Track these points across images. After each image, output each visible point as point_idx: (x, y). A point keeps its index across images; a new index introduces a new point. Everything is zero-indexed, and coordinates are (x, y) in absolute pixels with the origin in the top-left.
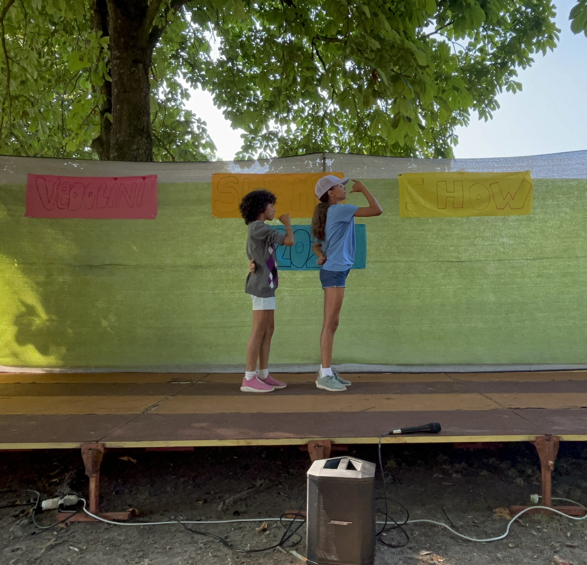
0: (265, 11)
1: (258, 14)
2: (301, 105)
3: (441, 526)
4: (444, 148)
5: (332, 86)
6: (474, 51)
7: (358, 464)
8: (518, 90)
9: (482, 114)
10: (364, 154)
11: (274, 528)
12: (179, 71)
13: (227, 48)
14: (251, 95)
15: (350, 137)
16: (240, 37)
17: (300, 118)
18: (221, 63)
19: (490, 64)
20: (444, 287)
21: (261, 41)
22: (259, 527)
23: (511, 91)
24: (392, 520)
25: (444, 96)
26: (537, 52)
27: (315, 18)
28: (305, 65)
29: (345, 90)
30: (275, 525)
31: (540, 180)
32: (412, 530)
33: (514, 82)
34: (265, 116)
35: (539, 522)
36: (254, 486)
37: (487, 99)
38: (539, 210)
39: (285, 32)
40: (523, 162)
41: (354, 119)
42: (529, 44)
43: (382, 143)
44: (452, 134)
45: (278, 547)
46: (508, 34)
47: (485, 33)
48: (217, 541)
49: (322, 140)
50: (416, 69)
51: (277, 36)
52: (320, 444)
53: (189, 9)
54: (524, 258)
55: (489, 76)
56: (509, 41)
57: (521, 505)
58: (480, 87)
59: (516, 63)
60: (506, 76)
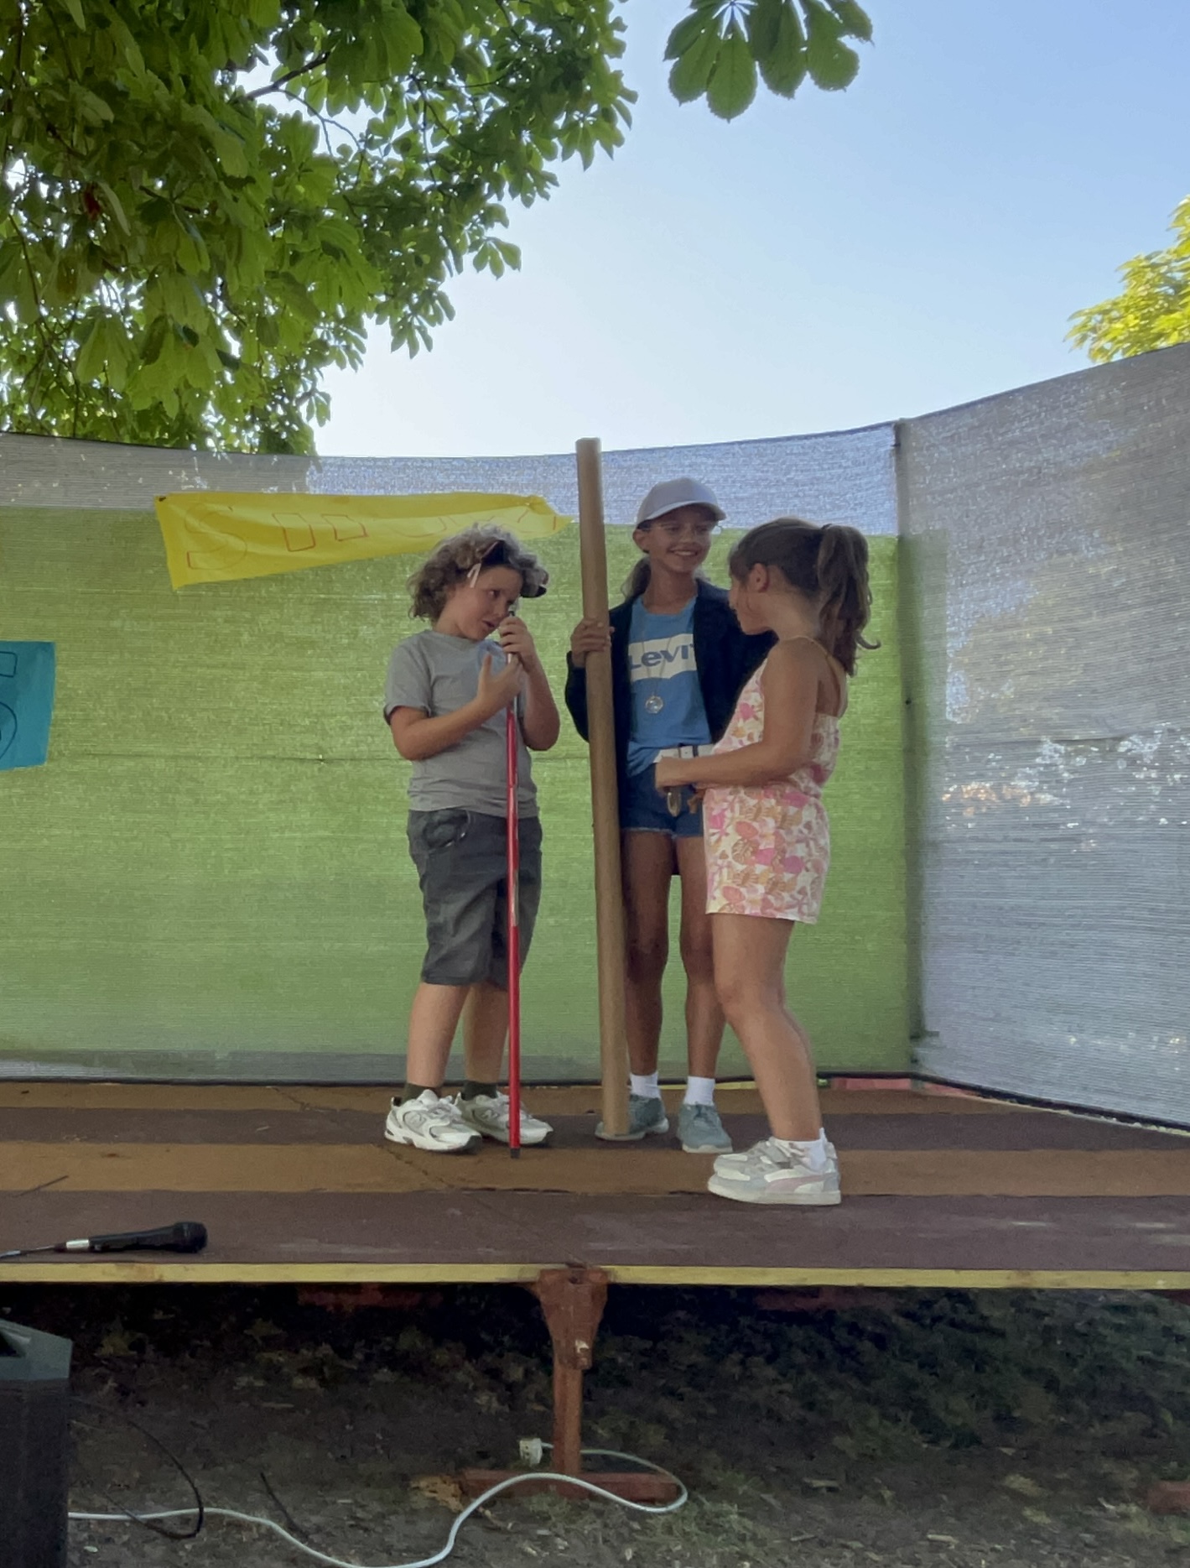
3: (259, 1525)
4: (289, 430)
6: (383, 147)
8: (507, 268)
9: (403, 333)
10: (52, 438)
15: (14, 391)
19: (431, 188)
20: (275, 835)
23: (487, 268)
26: (566, 155)
33: (496, 241)
35: (544, 1519)
37: (416, 290)
38: (561, 615)
41: (28, 338)
42: (544, 132)
43: (108, 409)
44: (314, 390)
46: (484, 102)
47: (417, 96)
50: (216, 186)
55: (426, 223)
56: (487, 120)
57: (493, 1467)
58: (397, 253)
59: (506, 187)
60: (474, 224)
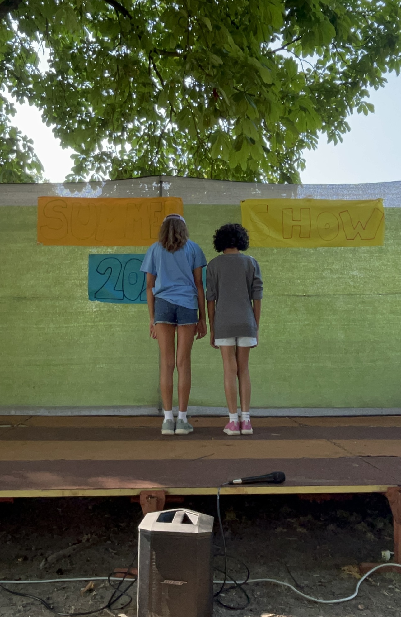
0: (99, 21)
1: (91, 24)
2: (137, 123)
3: (284, 585)
4: (290, 173)
5: (170, 104)
6: (323, 69)
7: (194, 516)
8: (369, 112)
9: (332, 136)
10: (204, 178)
11: (101, 588)
12: (4, 84)
13: (57, 60)
14: (83, 111)
15: (189, 160)
16: (71, 48)
17: (135, 138)
18: (51, 77)
19: (341, 84)
20: (289, 324)
21: (93, 54)
22: (85, 587)
23: (362, 113)
24: (232, 580)
25: (291, 117)
26: (390, 71)
27: (153, 30)
28: (141, 80)
29: (184, 108)
30: (102, 585)
31: (393, 209)
32: (253, 591)
33: (365, 103)
34: (97, 135)
35: (391, 582)
36: (80, 542)
37: (336, 121)
38: (391, 241)
39: (120, 44)
40: (375, 190)
41: (194, 140)
42: (382, 63)
43: (224, 166)
44: (299, 158)
45: (105, 609)
46: (359, 52)
47: (335, 51)
48: (38, 603)
49: (159, 162)
50: (261, 87)
51: (112, 48)
52: (153, 495)
53: (15, 17)
54: (376, 292)
55: (339, 96)
56: (361, 59)
57: (372, 562)
58: (329, 107)
59: (368, 83)
60: (357, 96)
